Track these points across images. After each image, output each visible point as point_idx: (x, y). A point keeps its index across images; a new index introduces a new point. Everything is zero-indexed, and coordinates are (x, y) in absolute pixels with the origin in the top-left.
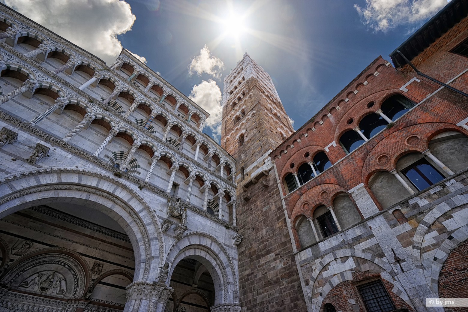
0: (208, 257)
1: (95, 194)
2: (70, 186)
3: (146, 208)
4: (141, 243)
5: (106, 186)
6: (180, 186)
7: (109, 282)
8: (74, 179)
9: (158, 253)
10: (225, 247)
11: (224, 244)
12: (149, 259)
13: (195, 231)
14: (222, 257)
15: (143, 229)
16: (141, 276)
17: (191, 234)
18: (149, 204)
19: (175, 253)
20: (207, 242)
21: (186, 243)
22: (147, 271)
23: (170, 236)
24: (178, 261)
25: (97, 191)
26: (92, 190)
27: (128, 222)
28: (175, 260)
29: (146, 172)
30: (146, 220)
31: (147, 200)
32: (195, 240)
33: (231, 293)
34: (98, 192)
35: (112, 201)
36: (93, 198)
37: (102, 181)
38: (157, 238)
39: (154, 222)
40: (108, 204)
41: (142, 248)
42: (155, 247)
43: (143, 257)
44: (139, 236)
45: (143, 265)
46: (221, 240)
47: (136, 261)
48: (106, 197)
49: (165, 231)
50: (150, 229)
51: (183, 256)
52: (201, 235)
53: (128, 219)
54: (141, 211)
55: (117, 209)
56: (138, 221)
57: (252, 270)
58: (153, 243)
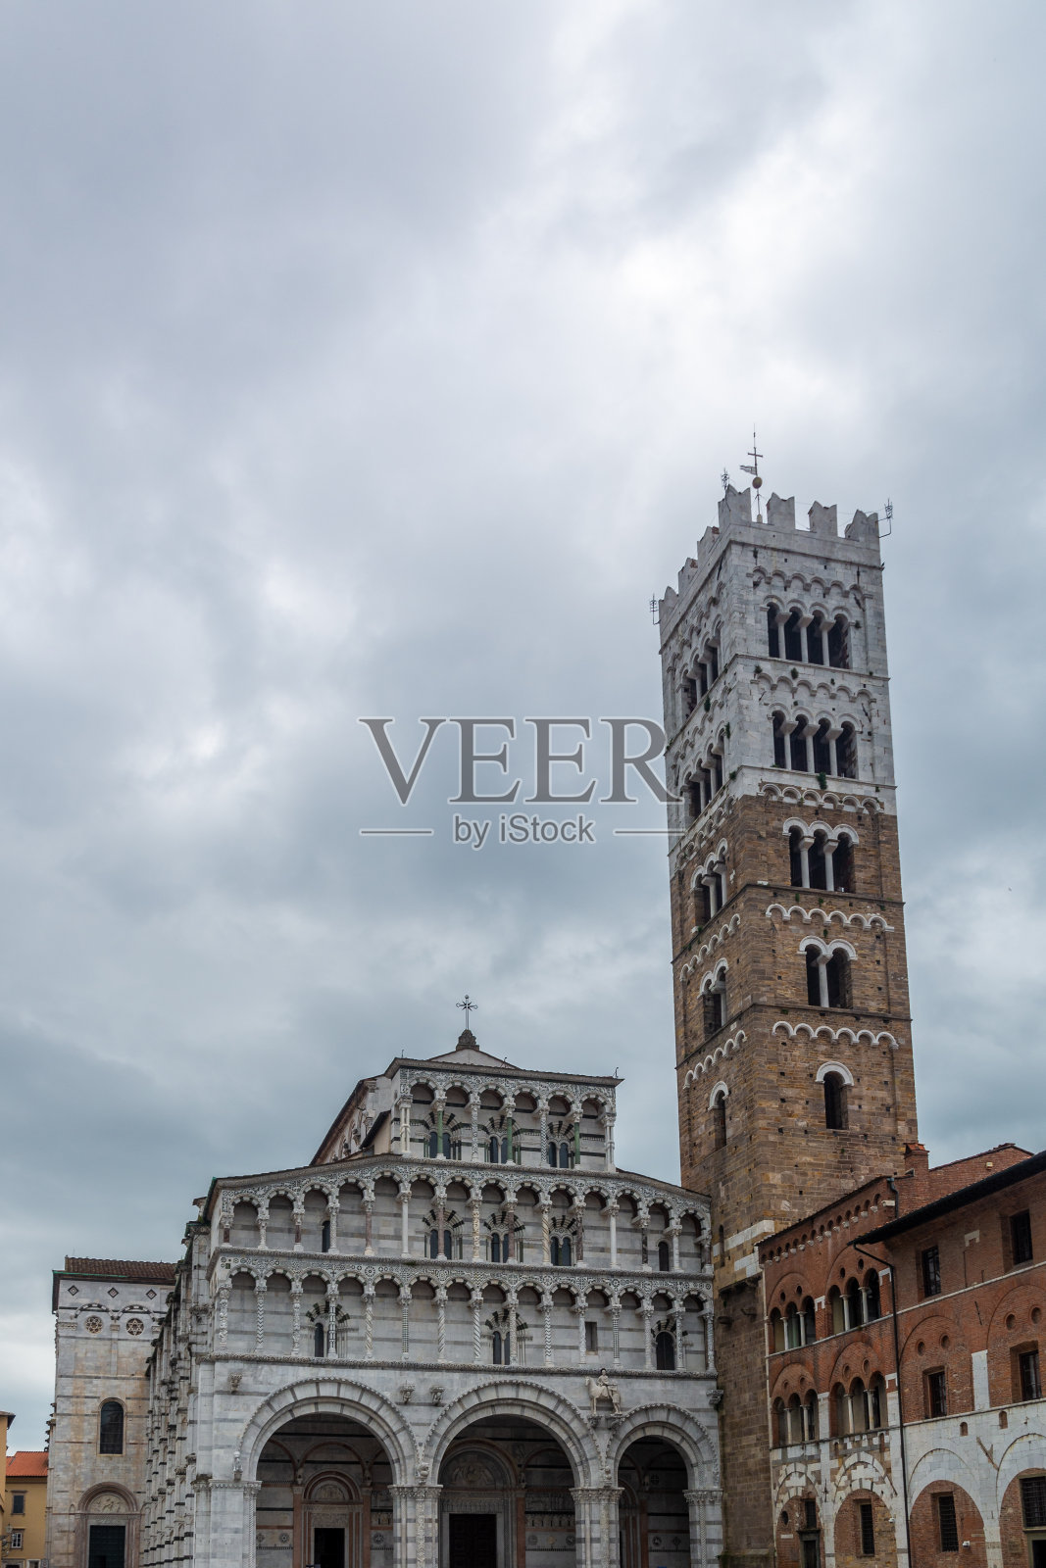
0: (667, 1434)
1: (499, 1405)
2: (474, 1409)
3: (561, 1401)
4: (569, 1445)
5: (508, 1393)
6: (598, 1325)
7: (538, 1464)
8: (475, 1401)
9: (593, 1453)
10: (692, 1414)
11: (691, 1410)
12: (584, 1461)
13: (637, 1407)
14: (689, 1429)
15: (566, 1428)
16: (582, 1480)
17: (631, 1414)
18: (564, 1396)
19: (615, 1447)
20: (661, 1416)
21: (629, 1427)
22: (587, 1475)
23: (603, 1429)
24: (622, 1451)
25: (498, 1402)
26: (494, 1403)
27: (546, 1424)
28: (618, 1451)
29: (540, 1330)
30: (567, 1416)
31: (559, 1391)
32: (640, 1420)
33: (707, 1475)
34: (502, 1402)
35: (519, 1405)
36: (500, 1411)
37: (500, 1389)
38: (587, 1435)
39: (577, 1417)
40: (516, 1411)
41: (573, 1449)
42: (587, 1447)
43: (577, 1460)
44: (564, 1437)
45: (580, 1469)
46: (683, 1407)
47: (572, 1465)
48: (512, 1405)
49: (595, 1427)
50: (575, 1425)
51: (628, 1444)
52: (646, 1410)
53: (544, 1420)
54: (557, 1407)
55: (528, 1414)
56: (557, 1420)
57: (734, 1449)
58: (584, 1442)
